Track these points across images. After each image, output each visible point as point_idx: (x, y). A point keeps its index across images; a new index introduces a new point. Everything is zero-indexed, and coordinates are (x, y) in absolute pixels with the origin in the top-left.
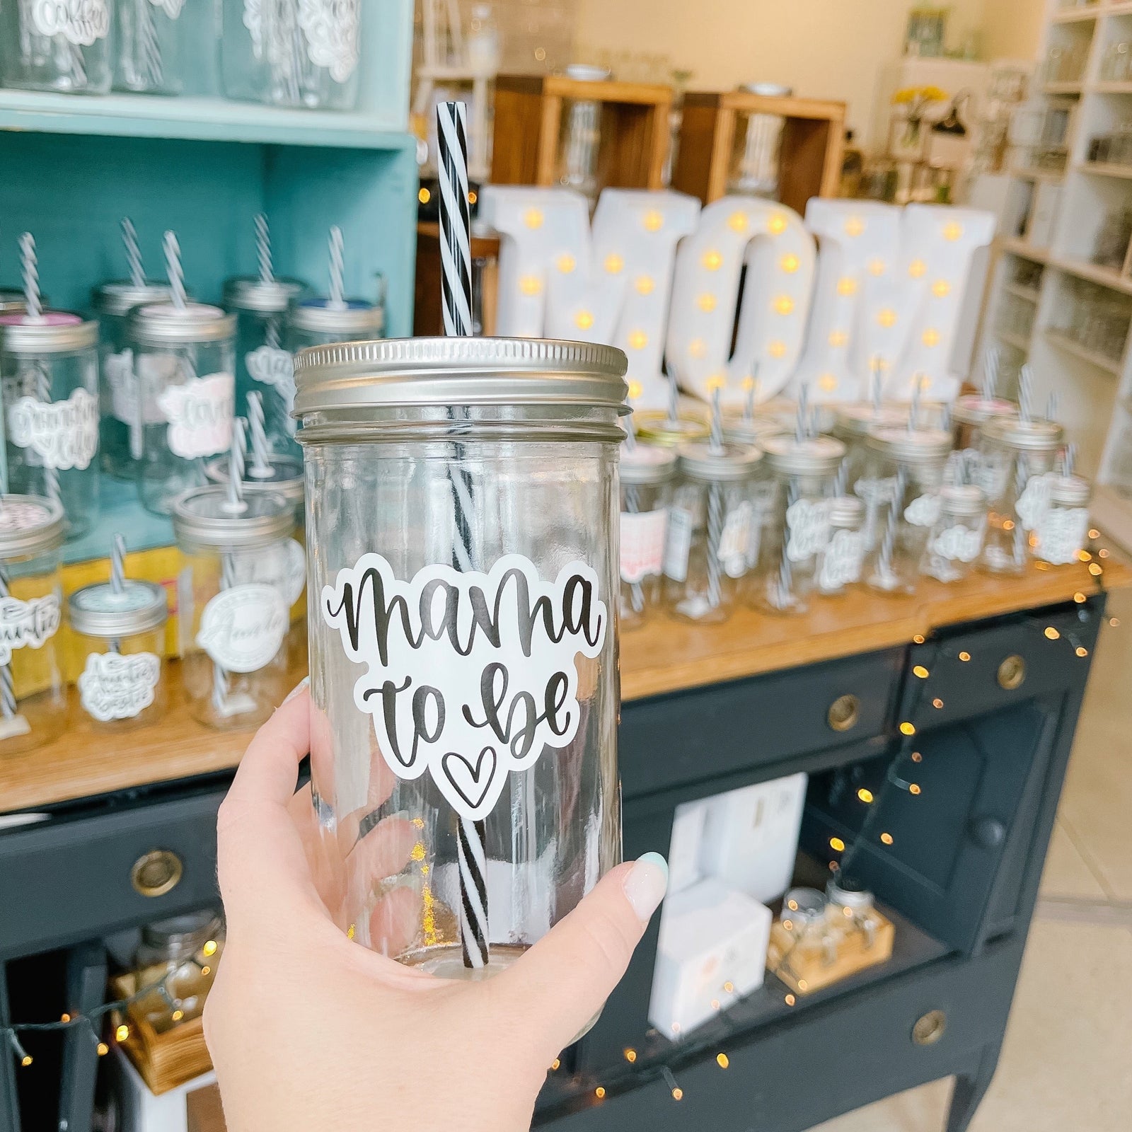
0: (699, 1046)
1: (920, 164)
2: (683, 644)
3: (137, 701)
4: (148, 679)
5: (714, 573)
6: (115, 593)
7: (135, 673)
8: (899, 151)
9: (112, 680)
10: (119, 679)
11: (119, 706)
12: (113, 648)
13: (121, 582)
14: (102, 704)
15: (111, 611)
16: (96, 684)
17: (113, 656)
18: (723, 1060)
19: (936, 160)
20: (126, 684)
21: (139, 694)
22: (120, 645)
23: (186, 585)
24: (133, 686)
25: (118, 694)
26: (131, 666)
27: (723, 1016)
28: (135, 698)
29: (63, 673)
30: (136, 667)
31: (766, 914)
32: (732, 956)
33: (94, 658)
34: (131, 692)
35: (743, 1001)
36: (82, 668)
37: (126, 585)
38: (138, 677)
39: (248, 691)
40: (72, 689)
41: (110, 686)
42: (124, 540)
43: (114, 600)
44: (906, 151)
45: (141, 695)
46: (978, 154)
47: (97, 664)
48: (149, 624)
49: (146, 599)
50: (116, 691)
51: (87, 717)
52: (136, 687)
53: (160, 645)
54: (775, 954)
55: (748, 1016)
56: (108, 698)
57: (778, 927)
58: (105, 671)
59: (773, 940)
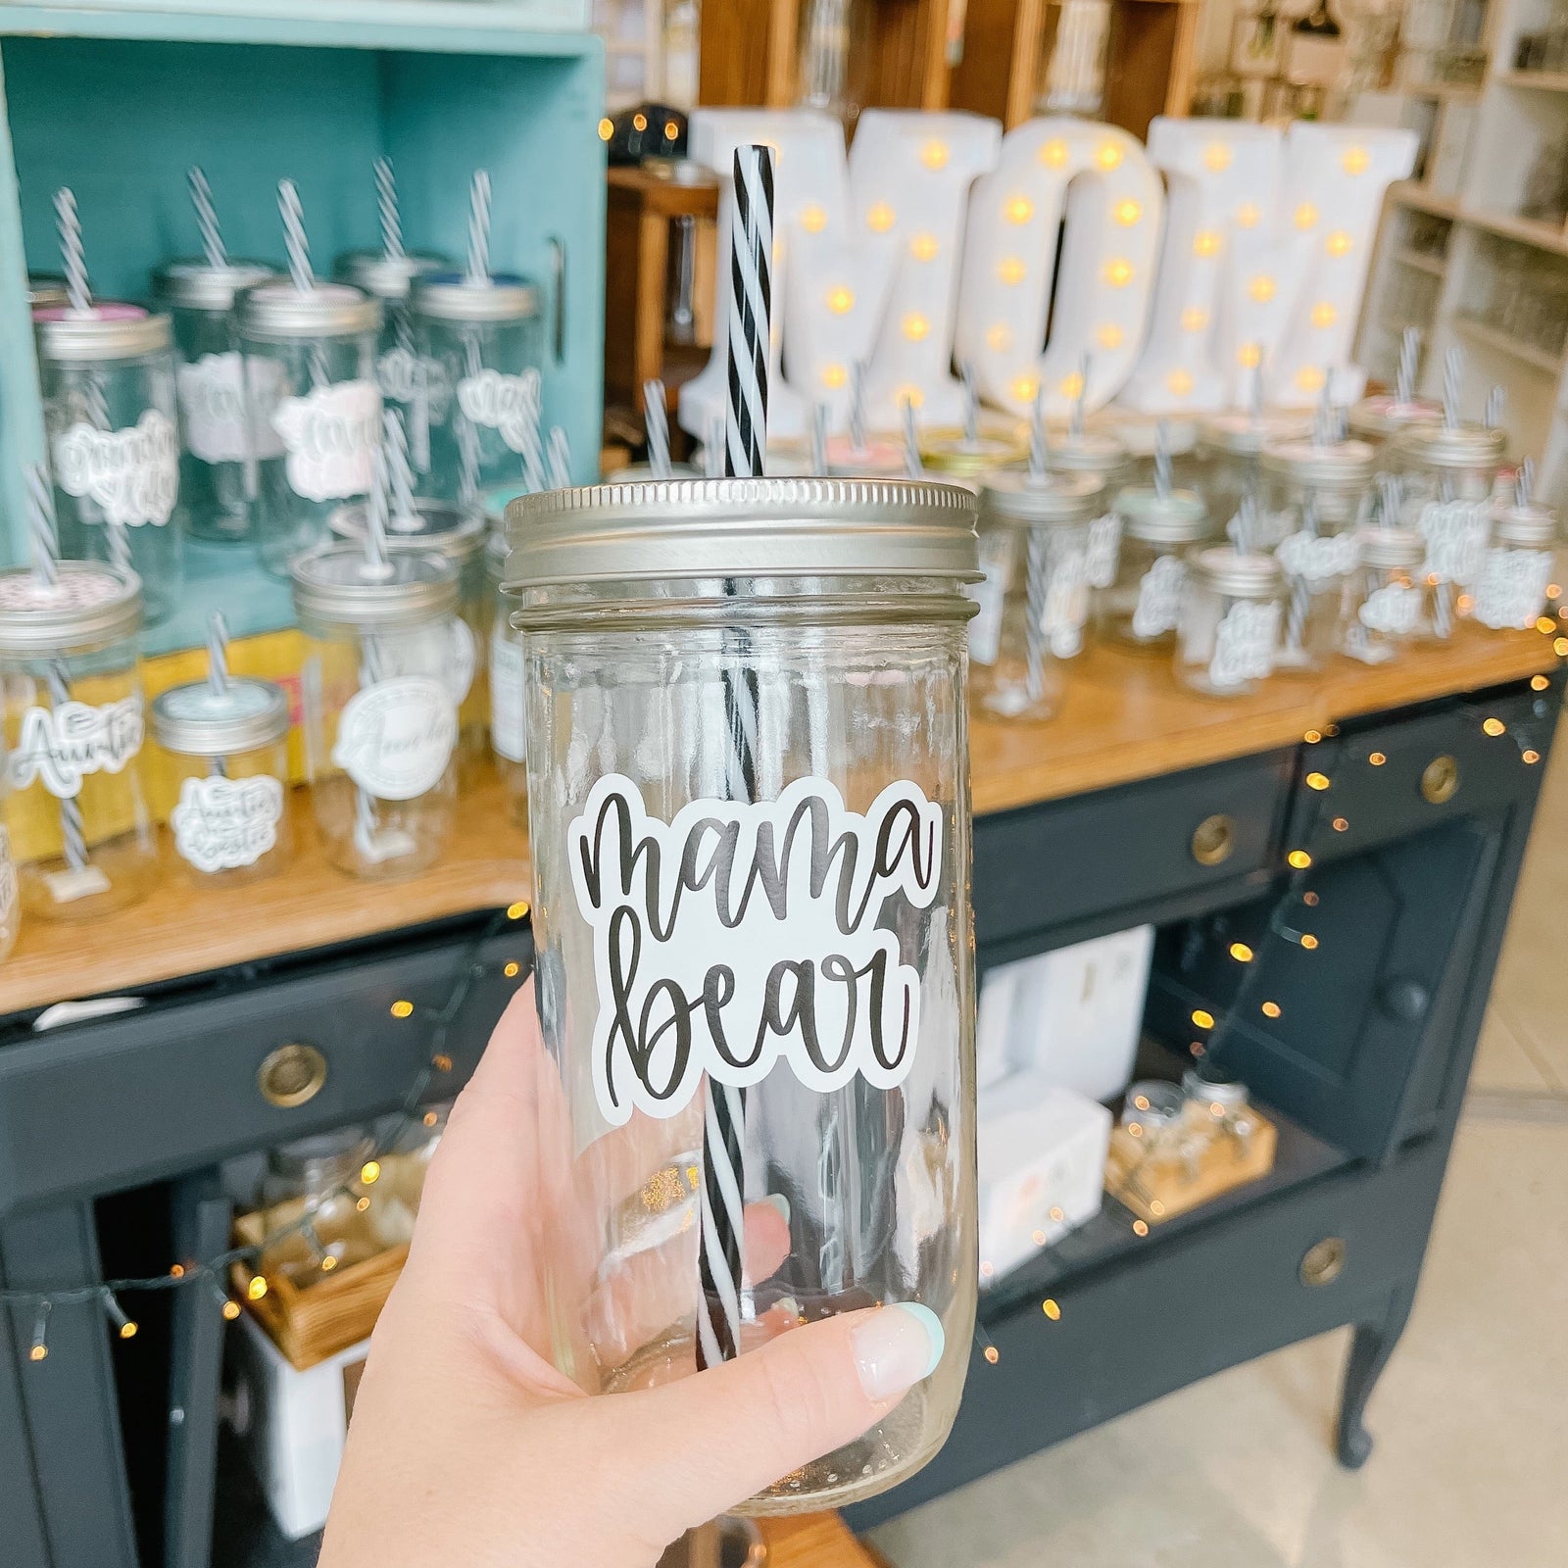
0: (1018, 1292)
1: (1276, 80)
2: (994, 750)
3: (254, 842)
4: (267, 811)
5: (1036, 651)
6: (216, 694)
7: (249, 804)
8: (1244, 63)
9: (218, 815)
10: (228, 813)
11: (229, 850)
12: (216, 770)
13: (224, 681)
14: (207, 847)
15: (210, 719)
16: (196, 821)
17: (217, 781)
18: (1051, 1309)
19: (1297, 74)
20: (237, 820)
21: (254, 834)
22: (223, 766)
23: (314, 681)
24: (247, 822)
25: (227, 834)
26: (243, 795)
27: (1049, 1252)
28: (250, 839)
29: (151, 807)
30: (249, 796)
31: (1103, 1117)
32: (1059, 1173)
33: (192, 785)
34: (245, 831)
35: (1077, 1232)
36: (175, 799)
37: (230, 685)
38: (253, 809)
39: (402, 827)
40: (163, 831)
41: (216, 823)
42: (225, 620)
43: (216, 704)
44: (1254, 63)
45: (259, 836)
46: (1358, 64)
47: (197, 794)
48: (265, 738)
49: (258, 702)
50: (225, 830)
51: (186, 868)
52: (254, 822)
53: (281, 763)
54: (1116, 1170)
55: (1082, 1252)
56: (213, 840)
57: (1119, 1134)
58: (208, 802)
59: (1113, 1152)
